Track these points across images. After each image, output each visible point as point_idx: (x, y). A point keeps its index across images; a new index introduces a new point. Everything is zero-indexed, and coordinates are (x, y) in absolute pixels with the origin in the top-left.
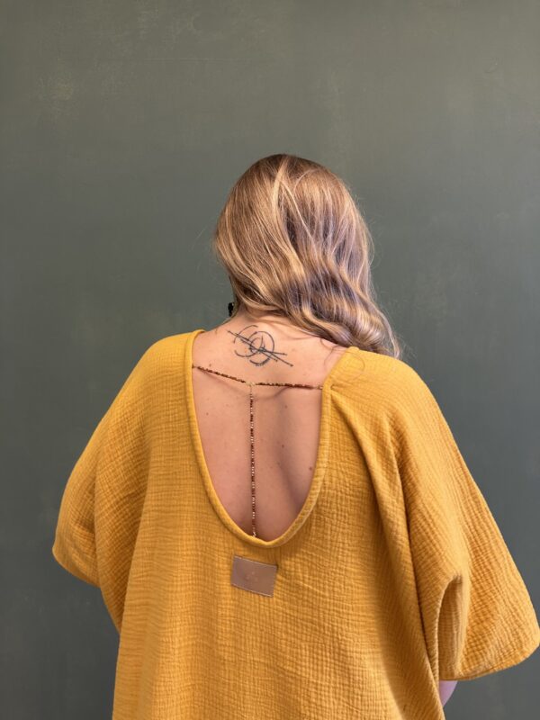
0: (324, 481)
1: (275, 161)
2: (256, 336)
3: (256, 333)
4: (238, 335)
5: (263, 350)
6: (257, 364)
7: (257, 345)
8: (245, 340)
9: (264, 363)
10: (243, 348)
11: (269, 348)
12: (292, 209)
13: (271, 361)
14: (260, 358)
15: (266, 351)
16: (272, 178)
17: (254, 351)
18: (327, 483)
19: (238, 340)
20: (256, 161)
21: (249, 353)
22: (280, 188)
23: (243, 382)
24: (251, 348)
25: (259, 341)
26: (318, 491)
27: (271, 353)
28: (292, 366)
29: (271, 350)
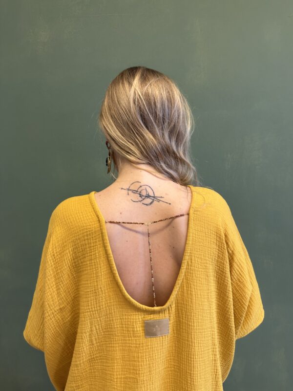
0: (188, 262)
1: (132, 71)
2: (141, 189)
3: (141, 187)
4: (128, 190)
5: (148, 196)
6: (147, 205)
7: (144, 193)
8: (135, 192)
9: (151, 203)
10: (136, 197)
11: (151, 194)
12: (142, 107)
13: (155, 202)
14: (148, 201)
15: (150, 196)
16: (130, 84)
17: (143, 197)
18: (190, 263)
19: (130, 192)
20: (121, 71)
21: (140, 199)
22: (135, 92)
23: (142, 224)
24: (141, 196)
25: (145, 191)
26: (185, 267)
27: (154, 197)
28: (170, 204)
29: (153, 195)
